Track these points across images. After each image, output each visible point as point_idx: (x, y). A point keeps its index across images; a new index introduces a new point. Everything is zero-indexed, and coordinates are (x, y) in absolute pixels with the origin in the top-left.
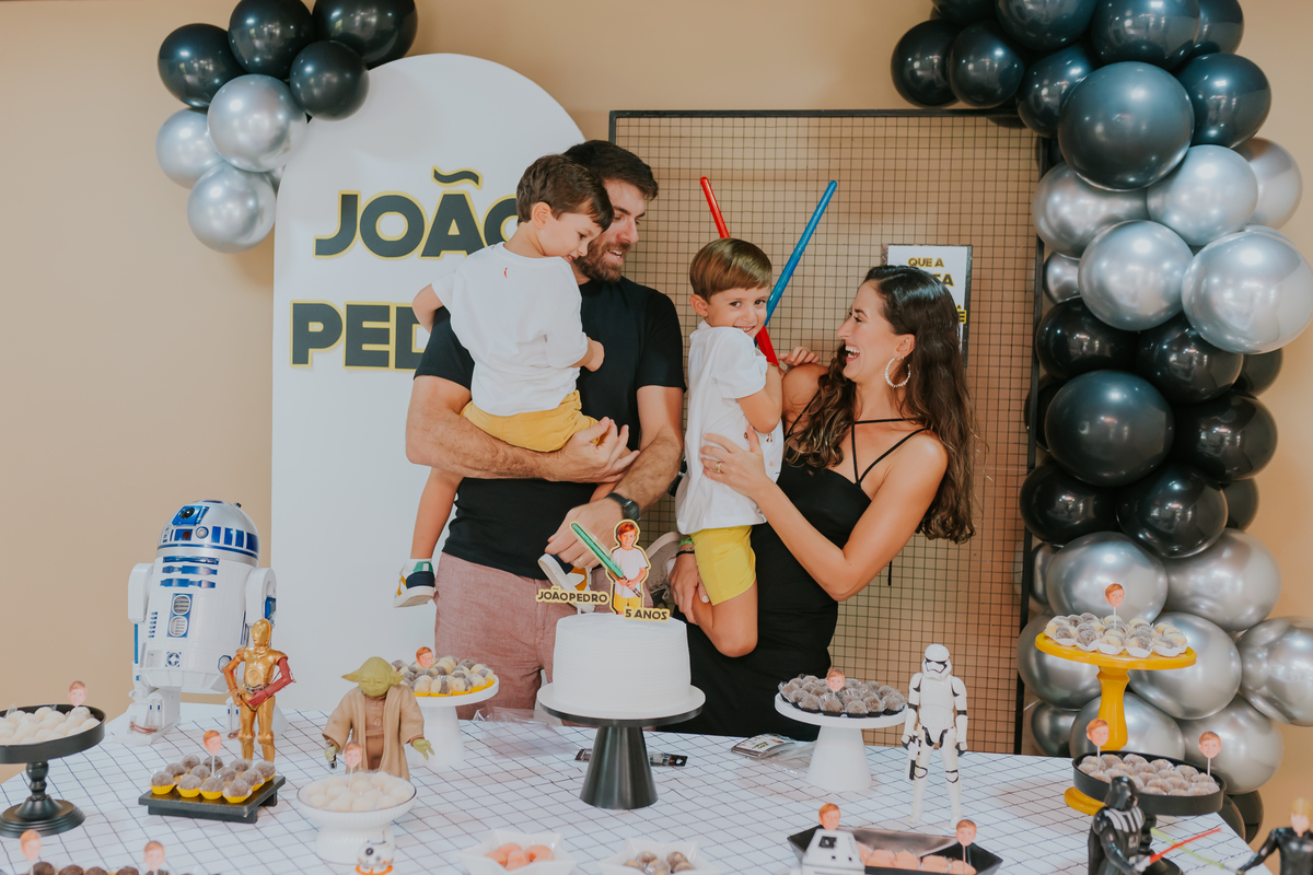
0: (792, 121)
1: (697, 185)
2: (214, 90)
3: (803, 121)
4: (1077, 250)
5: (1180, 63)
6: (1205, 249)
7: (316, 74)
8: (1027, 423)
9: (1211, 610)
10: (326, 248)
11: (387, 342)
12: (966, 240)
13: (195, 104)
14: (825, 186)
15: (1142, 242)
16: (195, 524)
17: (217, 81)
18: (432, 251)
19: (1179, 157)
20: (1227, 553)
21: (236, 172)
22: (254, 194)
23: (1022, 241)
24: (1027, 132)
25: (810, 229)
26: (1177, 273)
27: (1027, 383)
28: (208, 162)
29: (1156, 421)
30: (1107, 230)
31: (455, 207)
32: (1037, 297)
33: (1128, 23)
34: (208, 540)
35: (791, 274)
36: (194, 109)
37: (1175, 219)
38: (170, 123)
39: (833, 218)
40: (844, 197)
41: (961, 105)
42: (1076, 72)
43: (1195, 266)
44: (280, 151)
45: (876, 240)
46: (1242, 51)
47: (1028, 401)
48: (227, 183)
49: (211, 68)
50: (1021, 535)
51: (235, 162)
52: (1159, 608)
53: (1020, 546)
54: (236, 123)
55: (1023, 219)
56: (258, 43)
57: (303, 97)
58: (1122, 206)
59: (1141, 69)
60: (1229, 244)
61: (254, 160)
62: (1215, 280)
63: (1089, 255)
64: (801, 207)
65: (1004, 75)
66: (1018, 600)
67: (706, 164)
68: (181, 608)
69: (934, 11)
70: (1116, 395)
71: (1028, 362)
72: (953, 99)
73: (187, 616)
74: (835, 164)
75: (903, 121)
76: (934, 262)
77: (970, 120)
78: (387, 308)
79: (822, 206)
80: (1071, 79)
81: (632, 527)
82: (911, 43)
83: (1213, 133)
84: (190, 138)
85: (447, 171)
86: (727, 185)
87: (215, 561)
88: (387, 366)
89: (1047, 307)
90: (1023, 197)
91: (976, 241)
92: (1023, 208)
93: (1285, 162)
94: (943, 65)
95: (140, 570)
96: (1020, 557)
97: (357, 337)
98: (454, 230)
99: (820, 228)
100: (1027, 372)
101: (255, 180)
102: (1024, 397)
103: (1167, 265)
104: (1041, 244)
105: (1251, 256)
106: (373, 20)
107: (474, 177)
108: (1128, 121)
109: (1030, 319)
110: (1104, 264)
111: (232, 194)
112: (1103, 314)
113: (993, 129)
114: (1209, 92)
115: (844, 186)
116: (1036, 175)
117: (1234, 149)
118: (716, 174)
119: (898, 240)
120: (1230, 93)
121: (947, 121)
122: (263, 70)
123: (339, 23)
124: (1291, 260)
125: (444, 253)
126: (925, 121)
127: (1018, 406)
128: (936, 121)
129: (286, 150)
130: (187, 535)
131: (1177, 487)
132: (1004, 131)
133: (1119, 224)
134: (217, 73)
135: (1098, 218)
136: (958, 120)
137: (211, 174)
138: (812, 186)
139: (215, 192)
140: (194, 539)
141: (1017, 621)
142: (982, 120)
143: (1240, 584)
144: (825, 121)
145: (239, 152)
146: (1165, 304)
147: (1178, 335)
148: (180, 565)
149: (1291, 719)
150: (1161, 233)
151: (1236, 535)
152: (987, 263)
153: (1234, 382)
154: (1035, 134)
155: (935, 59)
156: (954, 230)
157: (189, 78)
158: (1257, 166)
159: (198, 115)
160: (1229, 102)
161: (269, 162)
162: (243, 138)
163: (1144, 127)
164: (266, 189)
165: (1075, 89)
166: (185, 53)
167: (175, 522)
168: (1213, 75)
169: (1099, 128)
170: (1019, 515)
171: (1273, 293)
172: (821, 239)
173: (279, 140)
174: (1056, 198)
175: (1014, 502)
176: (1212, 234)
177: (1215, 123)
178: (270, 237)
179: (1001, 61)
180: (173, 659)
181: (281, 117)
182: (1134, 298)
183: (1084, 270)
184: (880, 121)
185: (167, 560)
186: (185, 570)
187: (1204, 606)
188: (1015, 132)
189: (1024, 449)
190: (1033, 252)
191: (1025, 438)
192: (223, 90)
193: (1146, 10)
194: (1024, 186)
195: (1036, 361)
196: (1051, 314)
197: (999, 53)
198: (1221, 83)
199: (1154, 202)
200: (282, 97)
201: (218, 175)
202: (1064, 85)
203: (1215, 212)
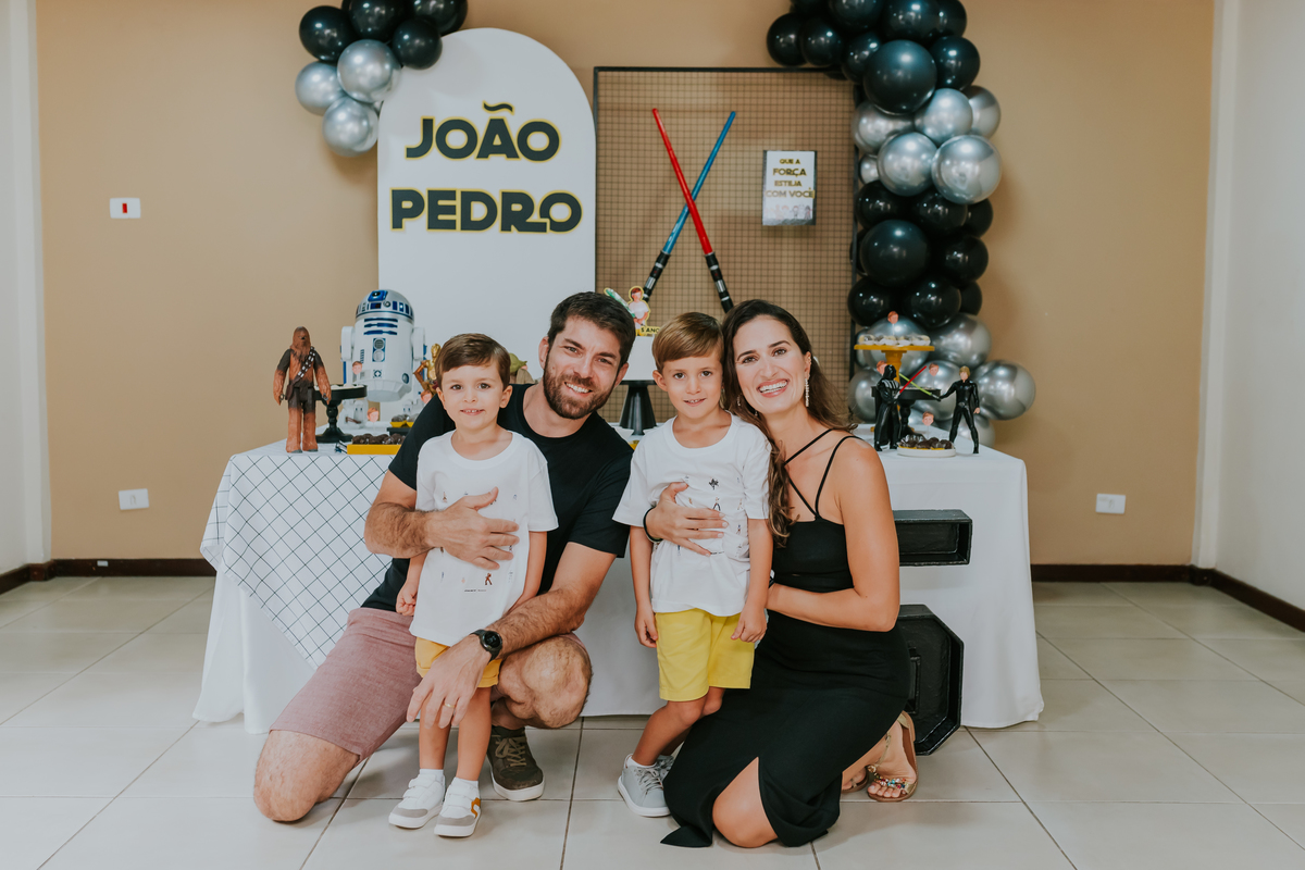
0: (708, 74)
1: (649, 114)
2: (340, 51)
3: (714, 74)
4: (876, 151)
5: (929, 40)
6: (943, 145)
7: (412, 39)
8: (851, 257)
9: (954, 358)
10: (413, 153)
11: (454, 213)
12: (813, 148)
13: (323, 57)
14: (727, 115)
15: (911, 144)
16: (382, 299)
17: (340, 44)
18: (483, 154)
19: (929, 94)
20: (962, 326)
21: (355, 103)
22: (366, 117)
23: (846, 148)
24: (847, 82)
25: (720, 141)
26: (929, 161)
27: (850, 234)
28: (332, 97)
29: (921, 247)
30: (892, 138)
31: (497, 127)
32: (855, 182)
33: (901, 17)
34: (391, 309)
35: (709, 170)
36: (322, 61)
37: (929, 131)
38: (306, 70)
39: (733, 134)
40: (740, 121)
41: (808, 65)
42: (873, 45)
43: (937, 156)
44: (386, 89)
45: (760, 148)
46: (967, 35)
47: (852, 245)
48: (349, 110)
49: (335, 35)
50: (849, 326)
51: (355, 95)
52: (924, 357)
53: (849, 333)
54: (358, 70)
55: (846, 135)
56: (370, 20)
57: (402, 53)
58: (901, 125)
59: (908, 44)
60: (955, 142)
61: (368, 94)
62: (948, 162)
63: (882, 153)
64: (714, 128)
65: (832, 46)
66: (848, 364)
67: (655, 101)
68: (379, 345)
69: (792, 8)
70: (899, 233)
71: (851, 221)
72: (803, 62)
73: (384, 350)
74: (734, 101)
75: (774, 75)
76: (795, 161)
77: (814, 75)
78: (454, 192)
79: (727, 127)
80: (871, 50)
81: (639, 290)
82: (778, 27)
83: (949, 81)
84: (320, 82)
85: (492, 104)
86: (668, 114)
87: (396, 320)
88: (454, 228)
89: (861, 186)
90: (846, 122)
91: (819, 148)
92: (846, 128)
93: (990, 101)
94: (797, 39)
95: (346, 330)
96: (849, 339)
97: (435, 210)
98: (497, 141)
99: (726, 141)
100: (850, 228)
101: (366, 109)
102: (850, 241)
103: (924, 156)
104: (857, 149)
105: (967, 148)
106: (442, 6)
107: (509, 108)
108: (900, 73)
109: (851, 195)
110: (890, 157)
111: (353, 117)
112: (891, 187)
113: (828, 81)
114: (947, 58)
115: (739, 115)
116: (853, 108)
117: (963, 92)
118: (661, 107)
119: (774, 147)
120: (957, 58)
121: (801, 75)
122: (373, 37)
123: (419, 8)
124: (988, 152)
125: (491, 156)
126: (788, 75)
127: (846, 248)
128: (794, 75)
129: (389, 90)
130: (378, 306)
131: (933, 286)
132: (834, 82)
133: (898, 134)
134: (339, 37)
135: (887, 132)
136: (807, 75)
137: (335, 105)
138: (720, 115)
139: (341, 116)
140: (383, 308)
141: (847, 378)
142: (821, 75)
143: (969, 342)
144: (728, 74)
145: (360, 89)
146: (923, 179)
147: (931, 197)
148: (376, 322)
149: (999, 417)
150: (922, 139)
151: (970, 317)
152: (826, 162)
153: (962, 224)
154: (853, 83)
155: (792, 36)
156: (806, 142)
157: (321, 41)
158: (972, 102)
159: (324, 66)
160: (957, 63)
161: (377, 97)
162: (364, 81)
163: (909, 77)
164: (372, 115)
165: (873, 54)
166: (319, 25)
167: (369, 300)
168: (948, 50)
169: (885, 78)
170: (848, 313)
171: (977, 169)
172: (726, 148)
173: (386, 84)
174: (864, 121)
175: (844, 306)
176: (947, 138)
177: (950, 76)
178: (375, 147)
179: (830, 38)
180: (377, 373)
181: (387, 67)
182: (907, 176)
183: (880, 163)
184: (761, 75)
185: (366, 320)
186: (379, 325)
187: (951, 355)
188: (841, 82)
189: (850, 274)
190: (852, 155)
191: (850, 267)
192: (347, 51)
193: (910, 10)
194: (846, 115)
195: (855, 220)
196: (863, 189)
197: (830, 34)
198: (953, 53)
199: (918, 122)
200: (388, 54)
201: (340, 106)
202: (866, 53)
203: (950, 127)
